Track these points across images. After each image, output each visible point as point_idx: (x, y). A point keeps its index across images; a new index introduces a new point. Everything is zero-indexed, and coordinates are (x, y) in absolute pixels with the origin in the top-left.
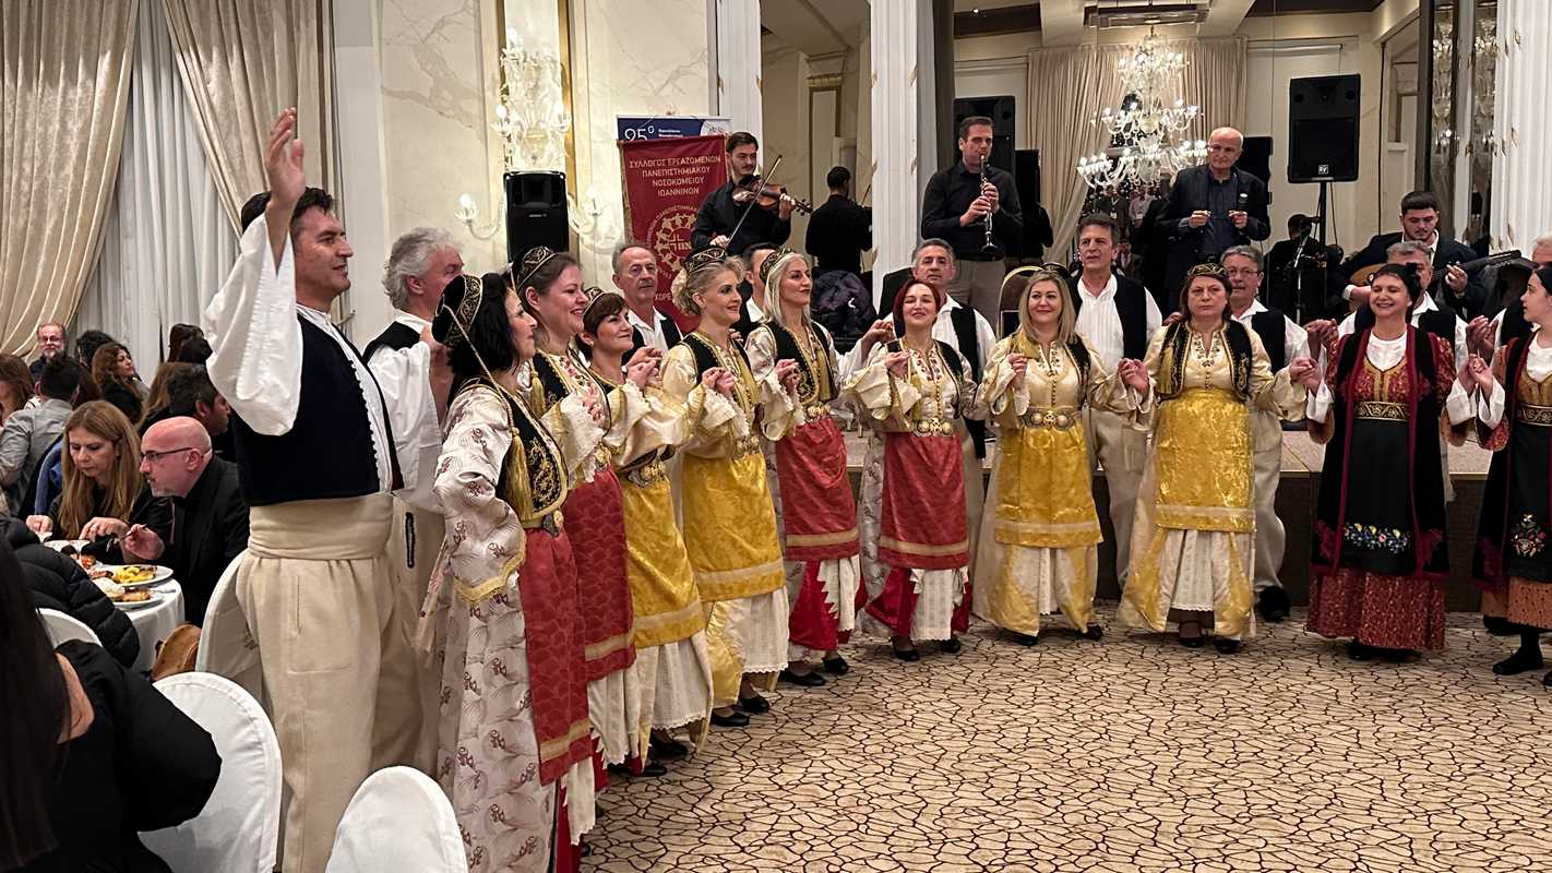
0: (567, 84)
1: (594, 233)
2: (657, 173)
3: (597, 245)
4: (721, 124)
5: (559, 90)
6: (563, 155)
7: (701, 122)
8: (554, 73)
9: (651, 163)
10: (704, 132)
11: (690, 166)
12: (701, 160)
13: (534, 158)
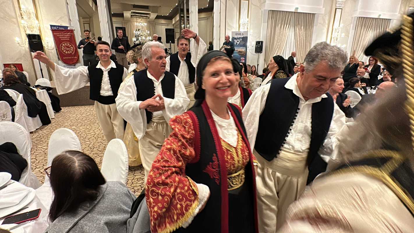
0: (37, 17)
1: (48, 46)
2: (60, 36)
3: (49, 48)
4: (72, 28)
5: (35, 19)
6: (38, 31)
7: (67, 27)
8: (34, 15)
9: (59, 34)
10: (69, 29)
11: (66, 35)
12: (69, 34)
13: (32, 31)
